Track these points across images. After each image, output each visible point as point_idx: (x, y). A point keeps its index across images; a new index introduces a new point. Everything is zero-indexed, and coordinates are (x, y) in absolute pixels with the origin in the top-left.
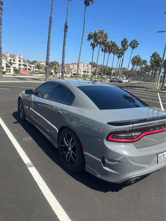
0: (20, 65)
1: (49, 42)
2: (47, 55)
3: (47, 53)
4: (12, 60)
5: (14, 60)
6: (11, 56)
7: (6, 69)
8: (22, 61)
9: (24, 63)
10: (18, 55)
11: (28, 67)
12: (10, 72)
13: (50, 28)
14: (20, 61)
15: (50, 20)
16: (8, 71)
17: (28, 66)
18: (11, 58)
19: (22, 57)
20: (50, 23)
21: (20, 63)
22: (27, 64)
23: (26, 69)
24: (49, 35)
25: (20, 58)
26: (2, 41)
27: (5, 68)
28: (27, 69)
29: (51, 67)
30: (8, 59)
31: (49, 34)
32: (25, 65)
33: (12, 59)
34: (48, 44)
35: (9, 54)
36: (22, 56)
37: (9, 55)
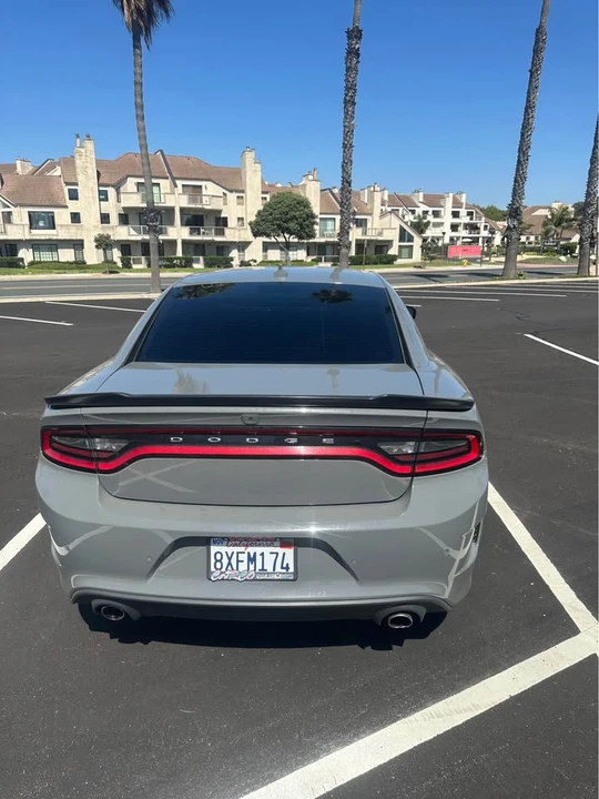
0: (454, 227)
1: (526, 128)
2: (516, 181)
3: (517, 170)
4: (430, 213)
5: (436, 214)
6: (429, 200)
7: (400, 246)
8: (463, 212)
9: (471, 219)
10: (451, 195)
11: (485, 233)
12: (410, 256)
13: (533, 73)
14: (456, 215)
15: (537, 41)
16: (405, 251)
17: (482, 228)
18: (427, 208)
19: (463, 199)
20: (537, 51)
21: (456, 221)
22: (482, 223)
23: (476, 240)
24: (528, 101)
25: (457, 203)
26: (353, 158)
27: (396, 244)
28: (481, 240)
29: (564, 224)
30: (419, 211)
31: (529, 96)
32: (473, 227)
33: (431, 210)
34: (522, 135)
35: (421, 194)
36: (464, 196)
37: (421, 200)
